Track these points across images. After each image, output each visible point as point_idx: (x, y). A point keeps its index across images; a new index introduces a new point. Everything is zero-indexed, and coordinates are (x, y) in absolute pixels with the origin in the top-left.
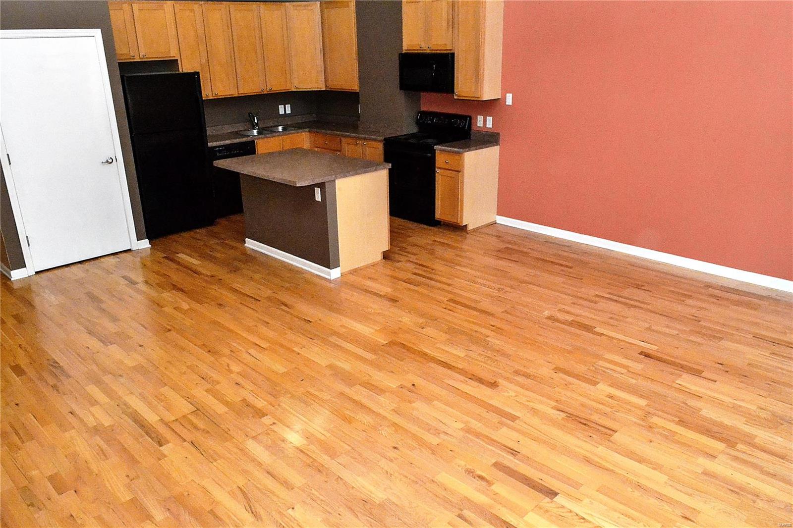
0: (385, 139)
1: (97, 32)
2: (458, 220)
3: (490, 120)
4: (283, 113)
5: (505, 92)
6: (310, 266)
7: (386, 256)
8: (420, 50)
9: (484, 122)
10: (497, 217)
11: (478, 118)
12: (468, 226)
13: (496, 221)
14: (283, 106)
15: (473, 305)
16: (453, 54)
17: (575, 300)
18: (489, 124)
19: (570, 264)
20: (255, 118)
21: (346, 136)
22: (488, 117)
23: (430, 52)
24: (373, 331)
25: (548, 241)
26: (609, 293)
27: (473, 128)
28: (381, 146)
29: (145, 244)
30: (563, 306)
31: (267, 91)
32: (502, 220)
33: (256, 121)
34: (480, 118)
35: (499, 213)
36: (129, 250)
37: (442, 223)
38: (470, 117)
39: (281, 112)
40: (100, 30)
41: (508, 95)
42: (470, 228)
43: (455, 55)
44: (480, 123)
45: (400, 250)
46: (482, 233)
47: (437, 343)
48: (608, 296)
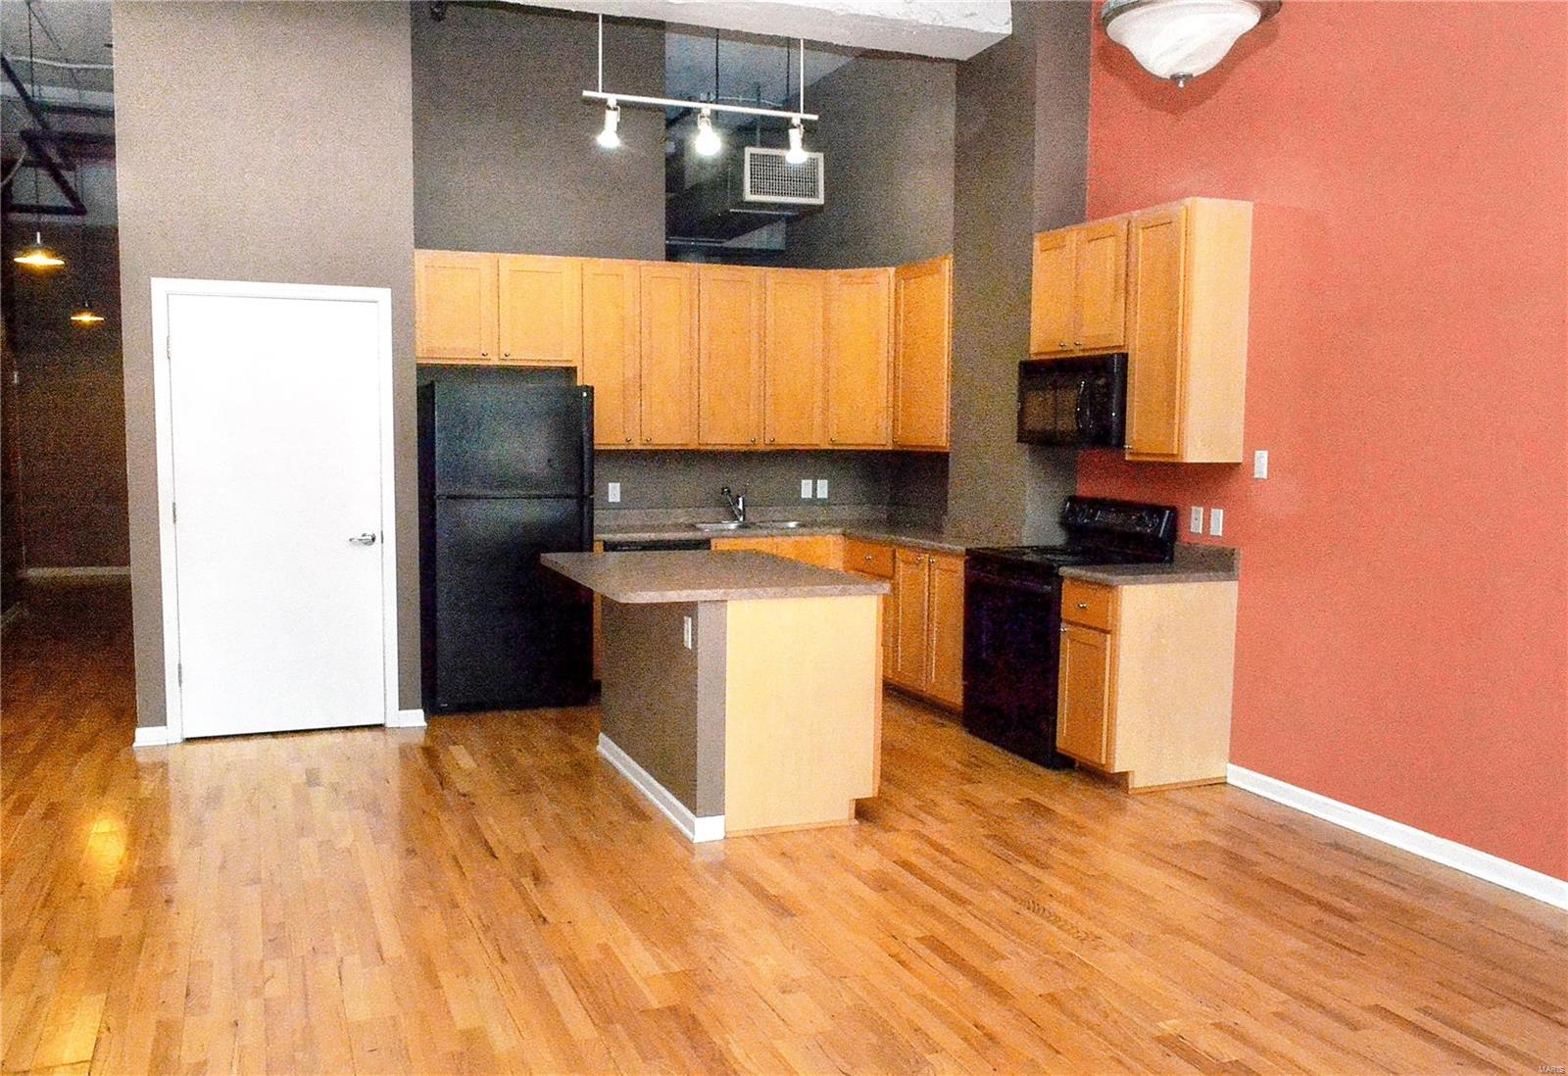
0: (968, 551)
1: (384, 295)
2: (1100, 759)
3: (1218, 516)
4: (810, 496)
5: (1251, 444)
6: (671, 807)
7: (863, 811)
8: (1062, 352)
9: (1206, 522)
10: (1231, 767)
11: (1193, 511)
12: (1130, 777)
13: (1226, 777)
14: (811, 481)
15: (975, 960)
16: (1124, 357)
17: (1294, 1007)
18: (1217, 528)
19: (1356, 910)
20: (741, 499)
21: (904, 546)
22: (1213, 510)
23: (1081, 354)
24: (657, 970)
25: (1341, 844)
26: (1425, 1011)
27: (1182, 533)
28: (959, 566)
29: (416, 718)
30: (1241, 1018)
31: (766, 445)
32: (1241, 777)
33: (741, 507)
34: (1197, 513)
35: (1236, 758)
36: (380, 727)
37: (1077, 765)
38: (1174, 510)
39: (806, 491)
40: (389, 290)
41: (1258, 453)
42: (1138, 782)
43: (1129, 358)
44: (1196, 525)
45: (920, 808)
46: (1174, 802)
47: (783, 1037)
48: (1414, 1016)
